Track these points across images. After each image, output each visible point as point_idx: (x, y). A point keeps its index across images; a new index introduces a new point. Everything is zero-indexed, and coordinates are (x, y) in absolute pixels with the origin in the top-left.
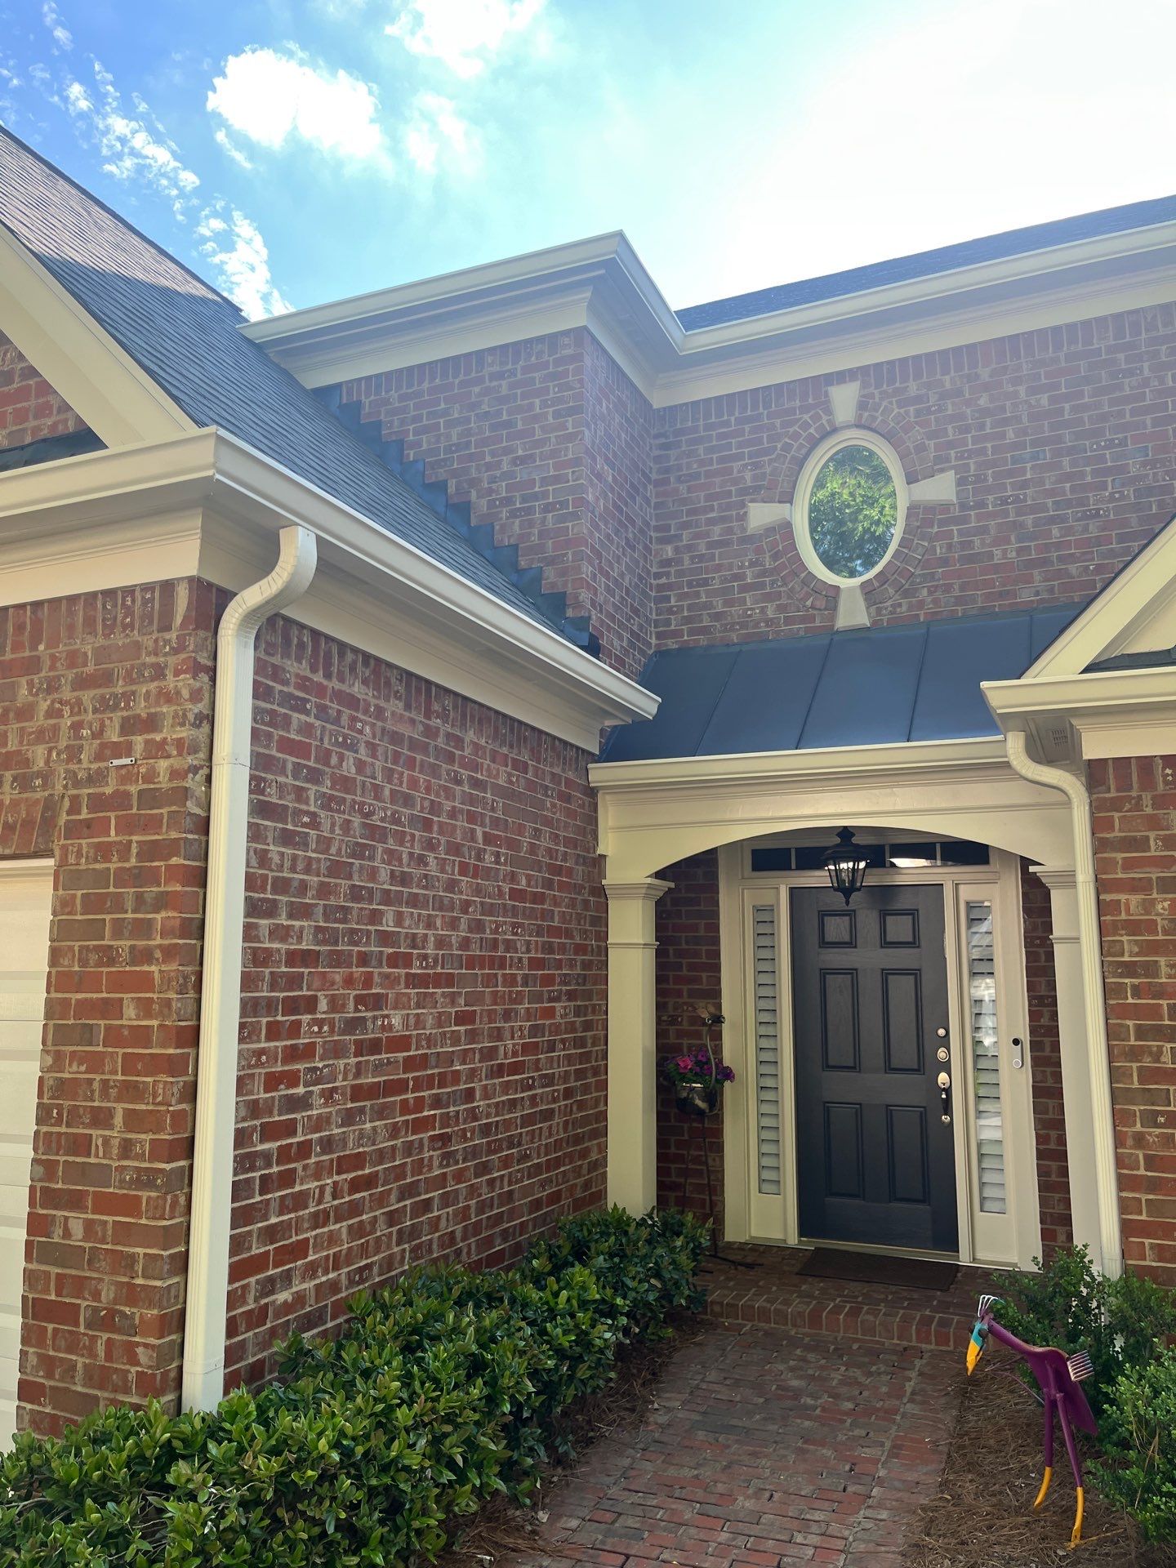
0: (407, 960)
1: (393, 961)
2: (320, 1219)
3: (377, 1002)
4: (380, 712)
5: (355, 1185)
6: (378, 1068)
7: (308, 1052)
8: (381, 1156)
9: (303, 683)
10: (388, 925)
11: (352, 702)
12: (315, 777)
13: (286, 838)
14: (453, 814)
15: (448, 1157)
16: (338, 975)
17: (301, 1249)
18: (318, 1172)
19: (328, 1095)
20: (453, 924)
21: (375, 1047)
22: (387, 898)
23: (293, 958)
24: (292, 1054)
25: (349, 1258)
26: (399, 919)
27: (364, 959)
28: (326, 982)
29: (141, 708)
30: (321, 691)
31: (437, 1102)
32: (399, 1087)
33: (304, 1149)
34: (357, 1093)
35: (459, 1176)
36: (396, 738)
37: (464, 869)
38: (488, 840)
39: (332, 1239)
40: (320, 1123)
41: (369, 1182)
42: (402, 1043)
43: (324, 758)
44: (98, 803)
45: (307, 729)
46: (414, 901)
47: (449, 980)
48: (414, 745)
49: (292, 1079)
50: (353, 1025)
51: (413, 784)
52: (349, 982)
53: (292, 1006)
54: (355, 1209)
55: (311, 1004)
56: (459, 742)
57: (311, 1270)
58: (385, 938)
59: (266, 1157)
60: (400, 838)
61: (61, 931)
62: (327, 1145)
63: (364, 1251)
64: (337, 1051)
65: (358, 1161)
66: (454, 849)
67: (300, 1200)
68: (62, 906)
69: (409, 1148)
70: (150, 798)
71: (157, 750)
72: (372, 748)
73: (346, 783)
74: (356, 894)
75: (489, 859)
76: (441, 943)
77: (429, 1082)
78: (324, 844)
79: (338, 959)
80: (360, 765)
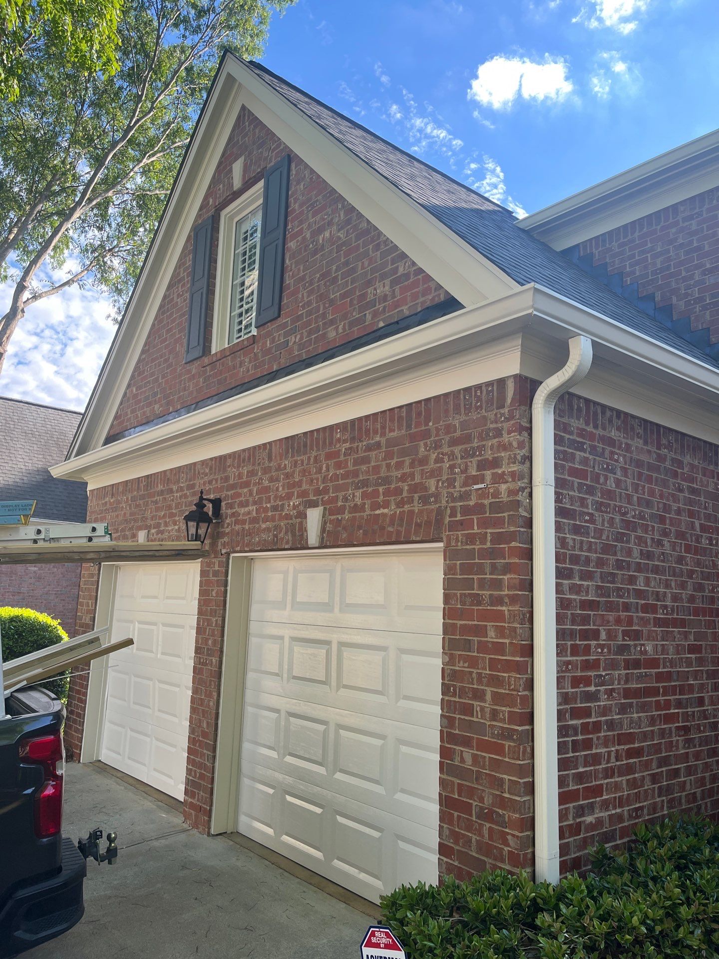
0: (653, 609)
1: (646, 608)
2: (609, 773)
3: (637, 635)
4: (628, 448)
5: (630, 754)
6: (640, 678)
7: (595, 665)
8: (645, 736)
9: (582, 433)
10: (640, 585)
11: (611, 442)
12: (591, 491)
13: (576, 530)
14: (679, 512)
15: (689, 742)
16: (611, 616)
17: (597, 791)
18: (606, 742)
19: (610, 693)
20: (683, 586)
21: (636, 664)
22: (639, 568)
23: (585, 605)
24: (587, 665)
25: (628, 801)
26: (647, 581)
27: (627, 607)
28: (605, 622)
29: (489, 455)
30: (592, 436)
31: (679, 704)
32: (654, 692)
33: (597, 727)
34: (627, 693)
35: (697, 755)
36: (639, 464)
37: (688, 549)
38: (703, 528)
39: (617, 787)
40: (605, 711)
41: (638, 752)
42: (653, 663)
43: (596, 478)
44: (466, 510)
45: (585, 461)
46: (656, 570)
47: (682, 623)
48: (651, 467)
49: (587, 681)
50: (622, 649)
51: (652, 493)
52: (618, 621)
53: (585, 635)
54: (630, 769)
55: (596, 635)
56: (680, 464)
57: (605, 805)
58: (639, 594)
59: (574, 728)
60: (645, 528)
61: (449, 585)
62: (611, 725)
63: (637, 797)
64: (613, 665)
65: (629, 738)
66: (681, 535)
67: (596, 759)
68: (449, 570)
69: (662, 733)
70: (497, 507)
71: (499, 479)
72: (625, 471)
73: (609, 494)
74: (619, 565)
75: (704, 542)
76: (675, 598)
77: (674, 692)
78: (599, 533)
79: (610, 607)
80: (618, 482)
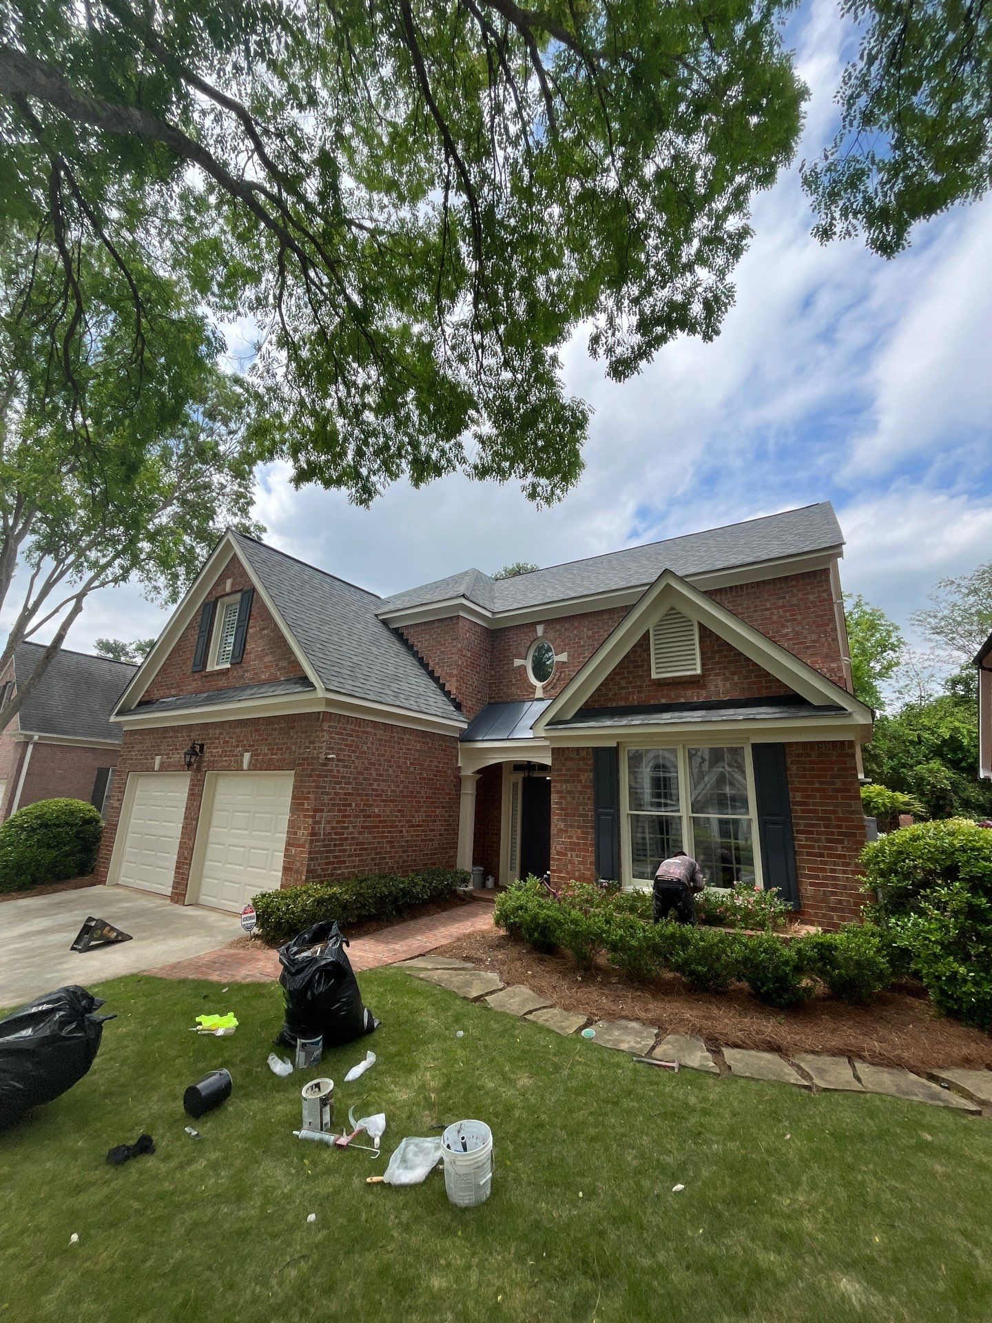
0: (380, 795)
1: (376, 795)
2: (349, 856)
3: (371, 806)
4: (375, 734)
5: (361, 850)
6: (370, 822)
7: (349, 816)
8: (369, 843)
9: (352, 730)
10: (375, 786)
11: (367, 733)
12: (354, 752)
13: (345, 766)
14: (399, 758)
15: (393, 847)
16: (358, 798)
17: (345, 862)
18: (350, 845)
19: (354, 827)
20: (398, 786)
21: (369, 816)
22: (375, 780)
23: (345, 794)
24: (344, 816)
25: (358, 867)
26: (379, 785)
27: (367, 795)
28: (355, 800)
29: (313, 739)
30: (357, 731)
31: (389, 832)
32: (378, 827)
33: (346, 839)
34: (363, 827)
35: (396, 852)
36: (380, 740)
37: (402, 772)
38: (411, 764)
39: (354, 861)
40: (351, 833)
41: (365, 849)
42: (379, 816)
43: (358, 747)
45: (353, 741)
46: (384, 781)
47: (395, 801)
48: (386, 741)
49: (344, 822)
50: (362, 811)
51: (385, 751)
52: (362, 800)
53: (344, 805)
54: (360, 855)
55: (350, 805)
56: (402, 739)
57: (347, 867)
58: (374, 790)
59: (336, 840)
60: (380, 765)
61: (295, 787)
62: (353, 839)
63: (363, 866)
64: (357, 817)
65: (363, 844)
66: (399, 767)
67: (345, 851)
68: (296, 781)
69: (379, 843)
70: (313, 758)
71: (315, 748)
72: (372, 743)
73: (364, 753)
74: (365, 779)
75: (412, 769)
76: (393, 791)
77: (387, 827)
78: (356, 767)
79: (359, 795)
80: (368, 748)
